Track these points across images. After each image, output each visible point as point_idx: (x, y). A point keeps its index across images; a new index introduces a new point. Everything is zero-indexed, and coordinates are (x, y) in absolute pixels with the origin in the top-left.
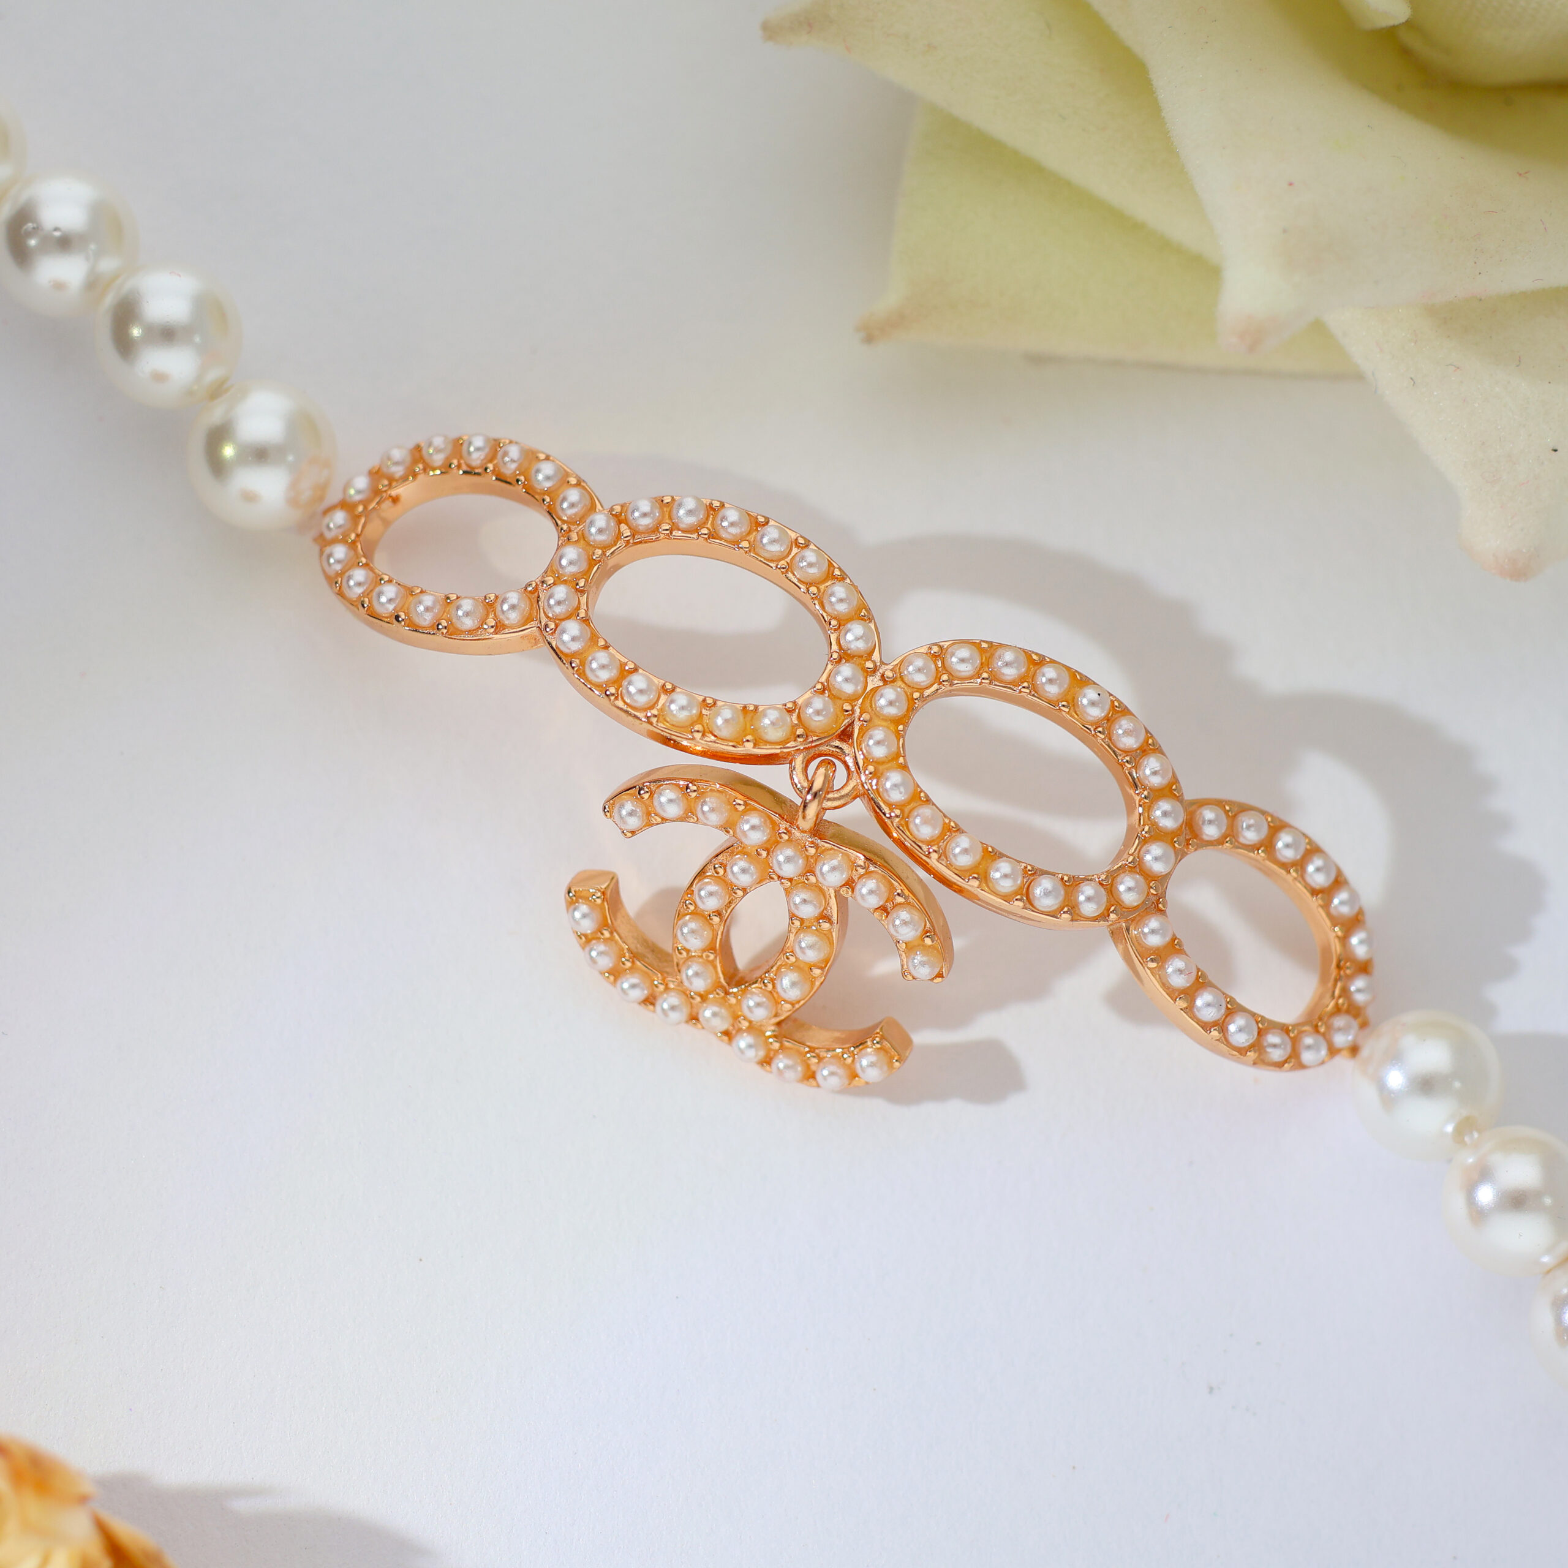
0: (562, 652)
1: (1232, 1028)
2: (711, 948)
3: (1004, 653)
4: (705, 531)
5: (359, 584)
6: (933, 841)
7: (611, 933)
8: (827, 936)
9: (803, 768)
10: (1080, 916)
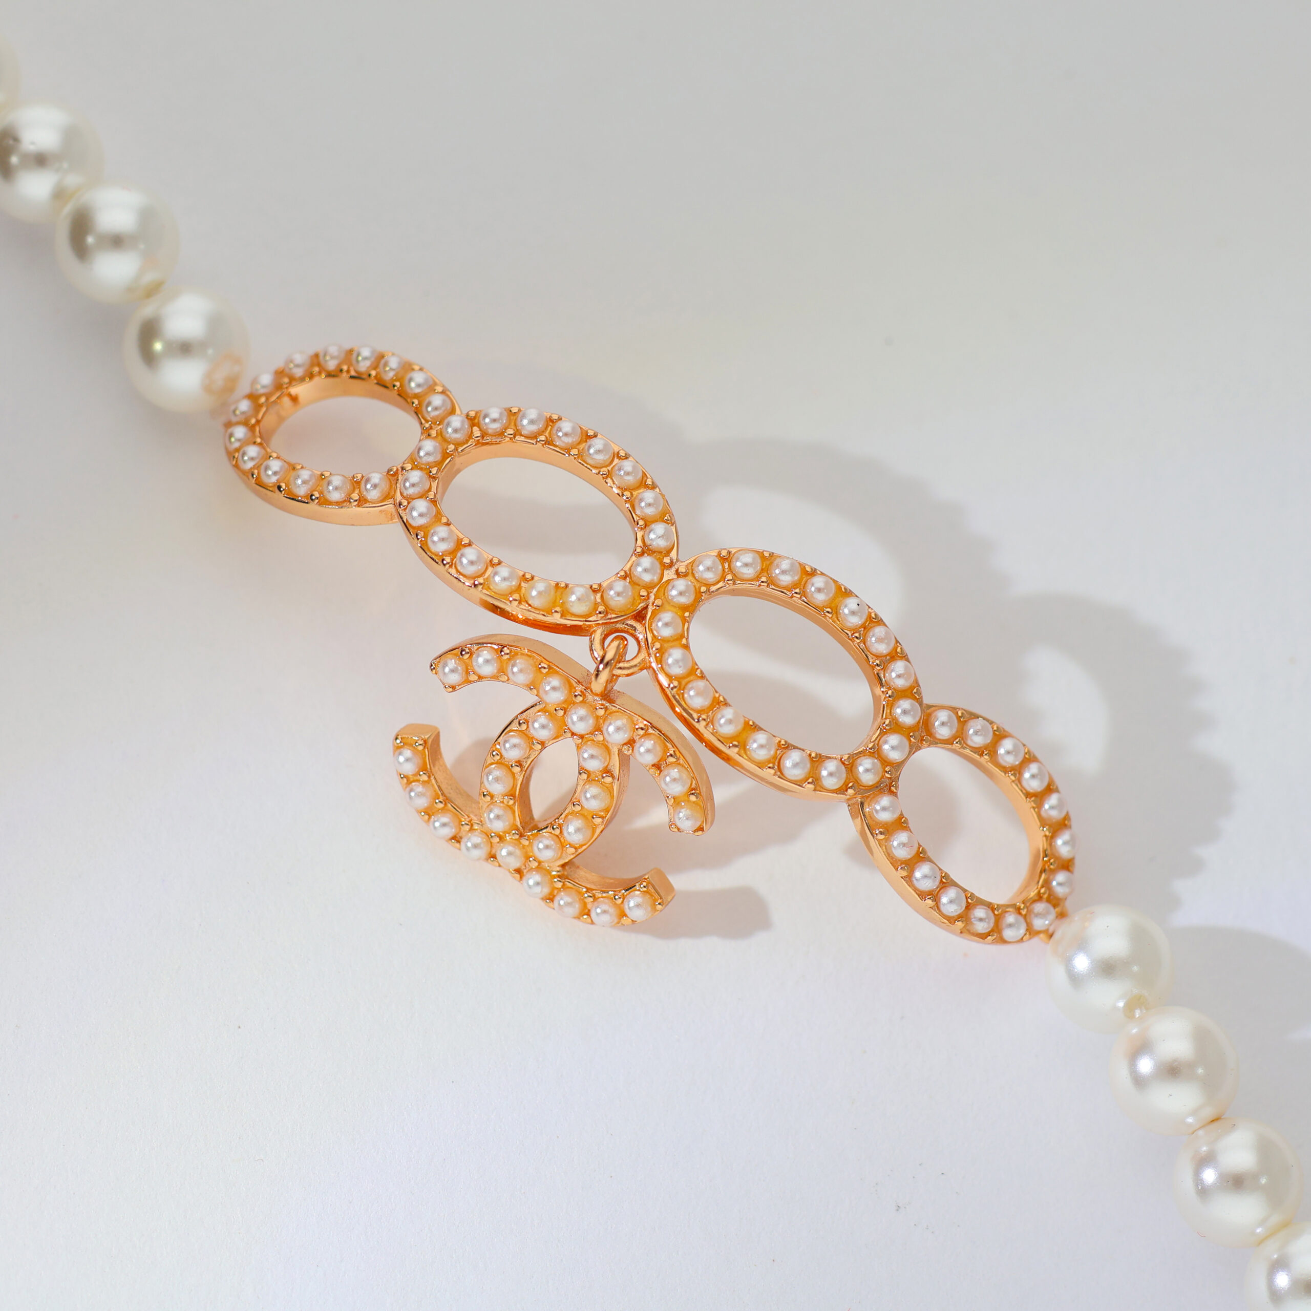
0: (410, 525)
1: (944, 900)
2: (511, 795)
3: (781, 561)
4: (543, 438)
5: (252, 459)
6: (702, 710)
7: (429, 777)
8: (610, 790)
9: (600, 639)
10: (822, 788)
